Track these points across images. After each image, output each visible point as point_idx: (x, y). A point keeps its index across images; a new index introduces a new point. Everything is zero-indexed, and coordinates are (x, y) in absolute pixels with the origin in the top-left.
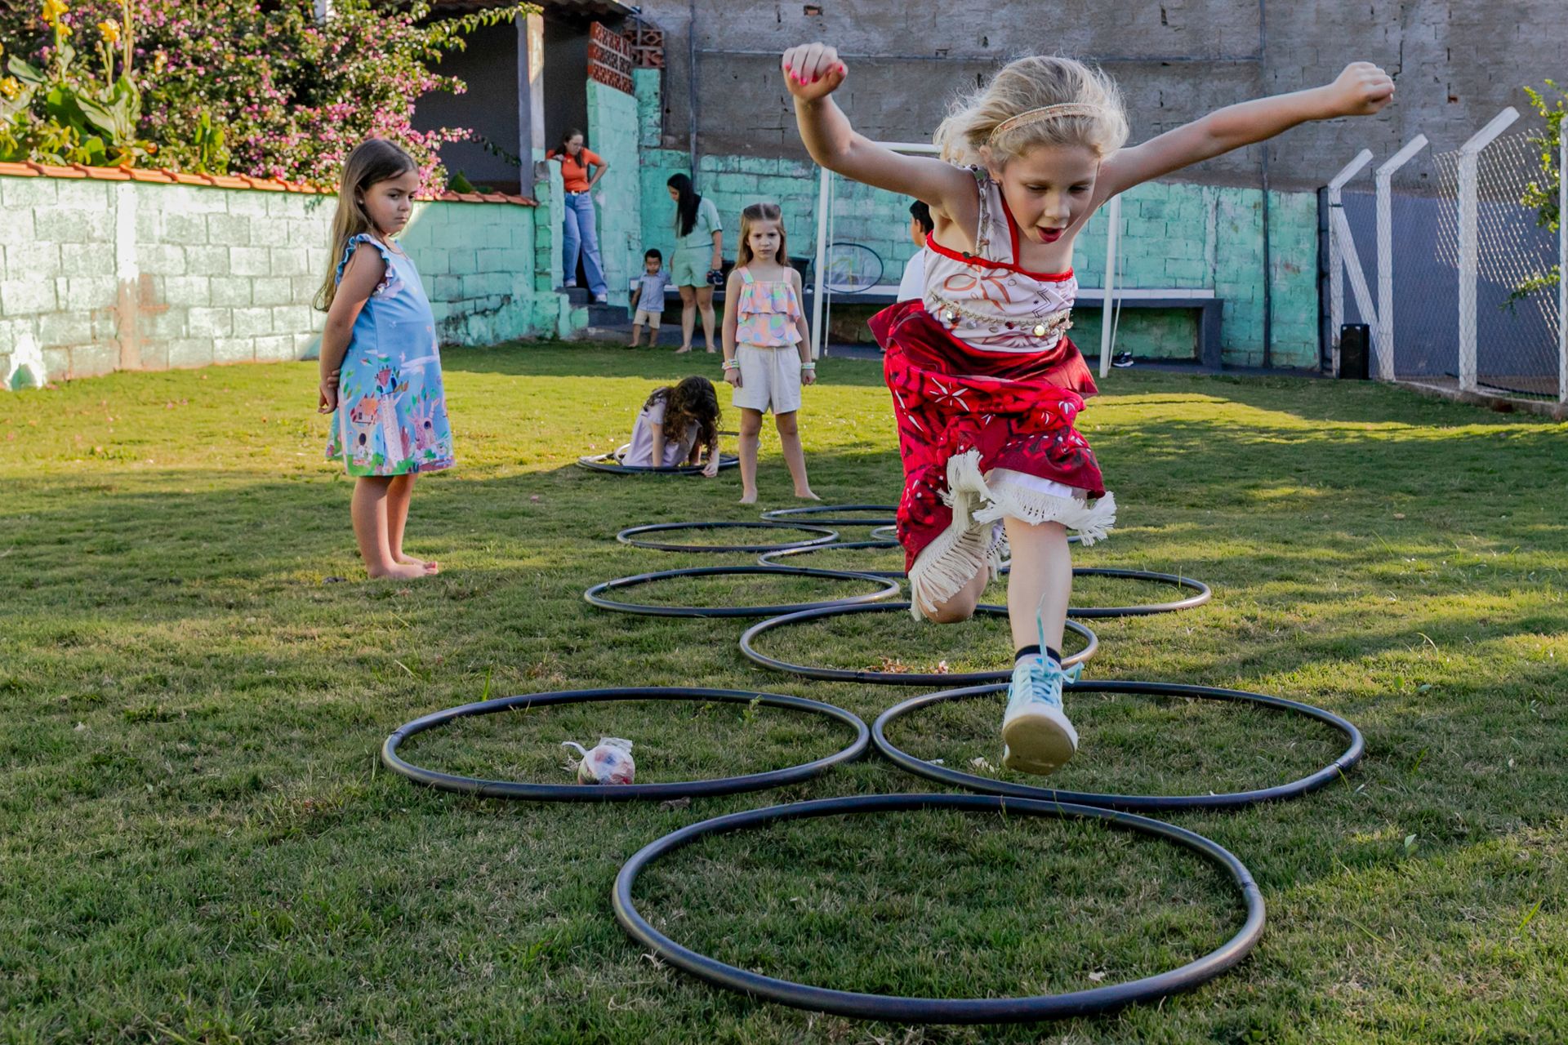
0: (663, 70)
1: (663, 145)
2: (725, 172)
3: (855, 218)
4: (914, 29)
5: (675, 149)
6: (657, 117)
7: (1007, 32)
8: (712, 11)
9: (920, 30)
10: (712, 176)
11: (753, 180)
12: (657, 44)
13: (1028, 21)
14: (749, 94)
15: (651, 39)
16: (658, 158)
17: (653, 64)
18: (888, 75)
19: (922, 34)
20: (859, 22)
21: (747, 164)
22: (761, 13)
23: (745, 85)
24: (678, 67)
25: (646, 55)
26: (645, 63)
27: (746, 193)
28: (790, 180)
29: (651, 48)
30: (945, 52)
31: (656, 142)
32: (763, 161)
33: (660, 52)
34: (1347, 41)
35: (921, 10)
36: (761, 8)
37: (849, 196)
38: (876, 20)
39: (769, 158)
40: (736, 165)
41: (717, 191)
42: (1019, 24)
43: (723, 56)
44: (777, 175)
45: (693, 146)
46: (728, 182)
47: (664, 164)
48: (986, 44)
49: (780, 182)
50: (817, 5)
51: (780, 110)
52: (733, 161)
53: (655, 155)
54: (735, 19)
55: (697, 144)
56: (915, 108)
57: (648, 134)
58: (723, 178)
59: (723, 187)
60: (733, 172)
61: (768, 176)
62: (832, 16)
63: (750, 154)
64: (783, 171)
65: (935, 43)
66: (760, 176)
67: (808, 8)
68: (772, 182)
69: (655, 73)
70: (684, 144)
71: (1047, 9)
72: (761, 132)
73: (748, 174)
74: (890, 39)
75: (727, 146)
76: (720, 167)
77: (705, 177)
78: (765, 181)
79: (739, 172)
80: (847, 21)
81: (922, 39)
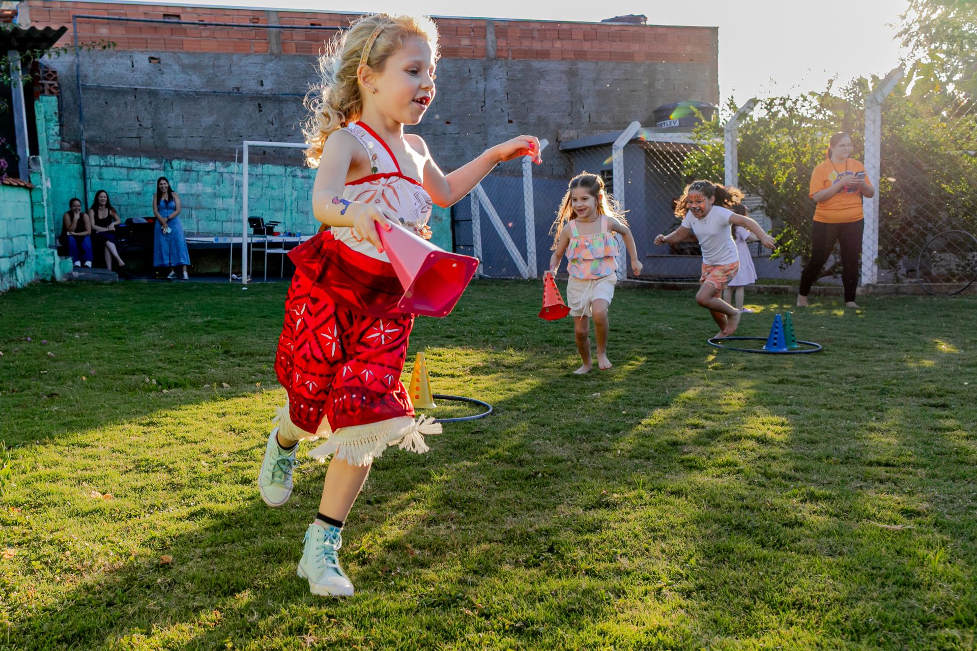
0: (58, 97)
1: (62, 149)
2: (106, 166)
3: (191, 195)
4: (219, 74)
5: (70, 150)
6: (57, 129)
7: (274, 77)
8: (87, 58)
9: (222, 75)
10: (97, 169)
11: (124, 171)
12: (55, 79)
13: (286, 71)
14: (116, 114)
15: (50, 75)
16: (60, 156)
17: (51, 93)
18: (204, 103)
19: (223, 77)
20: (184, 68)
21: (119, 161)
22: (120, 60)
23: (113, 109)
24: (67, 95)
25: (47, 87)
26: (47, 92)
27: (120, 180)
28: (149, 171)
29: (49, 82)
30: (238, 89)
31: (57, 146)
32: (131, 158)
33: (56, 85)
34: (457, 87)
35: (222, 62)
36: (121, 57)
37: (187, 181)
38: (195, 67)
39: (134, 156)
40: (112, 161)
41: (101, 179)
42: (281, 73)
43: (99, 89)
44: (141, 168)
45: (84, 149)
46: (108, 173)
47: (64, 161)
48: (262, 85)
49: (143, 172)
50: (156, 56)
51: (137, 126)
52: (110, 159)
53: (57, 155)
54: (104, 64)
55: (86, 148)
56: (222, 125)
57: (51, 141)
58: (104, 170)
59: (105, 176)
60: (111, 166)
61: (134, 168)
62: (166, 64)
63: (122, 154)
64: (144, 165)
65: (231, 84)
66: (129, 168)
67: (151, 58)
68: (137, 172)
69: (54, 98)
70: (77, 147)
71: (296, 63)
72: (125, 140)
73: (120, 167)
74: (205, 80)
75: (106, 149)
76: (102, 163)
77: (92, 169)
78: (132, 171)
79: (115, 166)
80: (176, 67)
81: (224, 81)
